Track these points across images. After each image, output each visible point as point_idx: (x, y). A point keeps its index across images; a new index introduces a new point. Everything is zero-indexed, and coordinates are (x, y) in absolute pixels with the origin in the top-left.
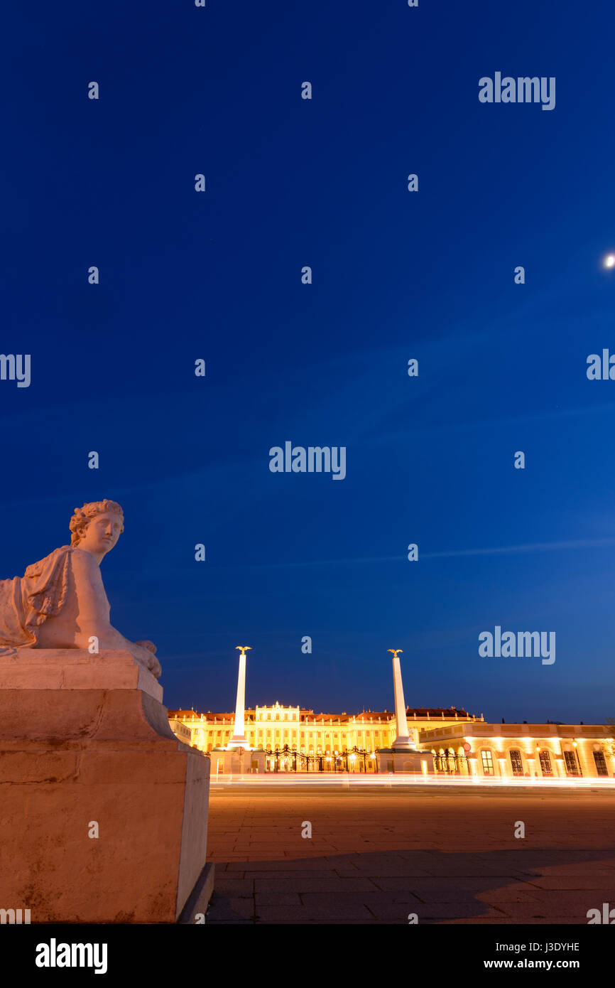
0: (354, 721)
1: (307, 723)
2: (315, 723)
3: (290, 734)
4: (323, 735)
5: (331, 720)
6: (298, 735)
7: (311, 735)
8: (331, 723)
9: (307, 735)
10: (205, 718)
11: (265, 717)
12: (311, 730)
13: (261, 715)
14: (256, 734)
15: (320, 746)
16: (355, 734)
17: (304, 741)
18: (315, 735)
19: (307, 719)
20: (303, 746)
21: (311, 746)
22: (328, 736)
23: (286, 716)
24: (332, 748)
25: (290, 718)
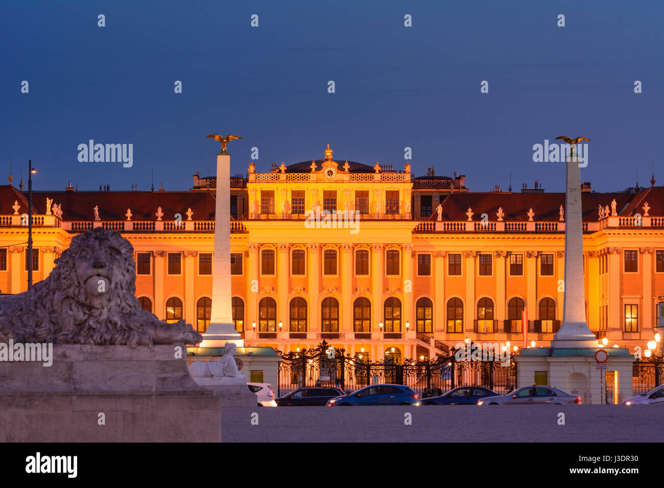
0: (614, 221)
1: (440, 226)
2: (470, 226)
3: (377, 262)
4: (499, 266)
5: (531, 214)
6: (408, 264)
7: (455, 267)
8: (531, 226)
9: (439, 266)
10: (58, 210)
11: (281, 204)
12: (454, 250)
13: (267, 196)
14: (252, 264)
15: (486, 304)
16: (616, 262)
17: (428, 287)
18: (470, 266)
19: (440, 210)
20: (424, 304)
21: (455, 307)
22: (517, 269)
23: (362, 201)
24: (531, 312)
25: (377, 203)
